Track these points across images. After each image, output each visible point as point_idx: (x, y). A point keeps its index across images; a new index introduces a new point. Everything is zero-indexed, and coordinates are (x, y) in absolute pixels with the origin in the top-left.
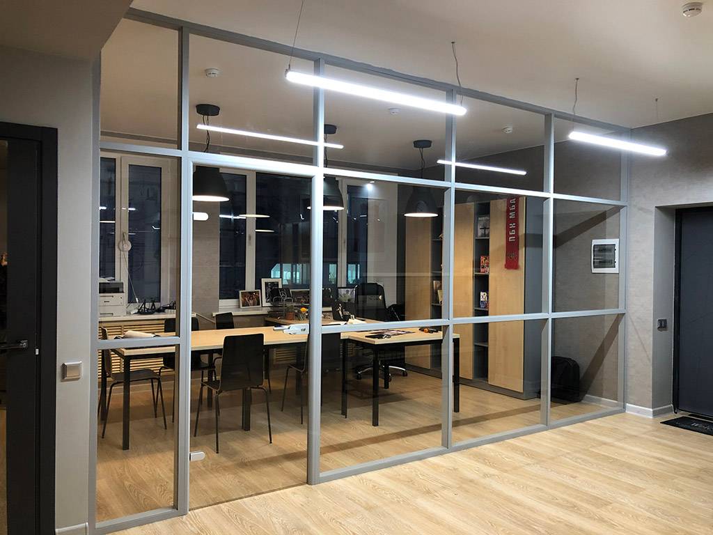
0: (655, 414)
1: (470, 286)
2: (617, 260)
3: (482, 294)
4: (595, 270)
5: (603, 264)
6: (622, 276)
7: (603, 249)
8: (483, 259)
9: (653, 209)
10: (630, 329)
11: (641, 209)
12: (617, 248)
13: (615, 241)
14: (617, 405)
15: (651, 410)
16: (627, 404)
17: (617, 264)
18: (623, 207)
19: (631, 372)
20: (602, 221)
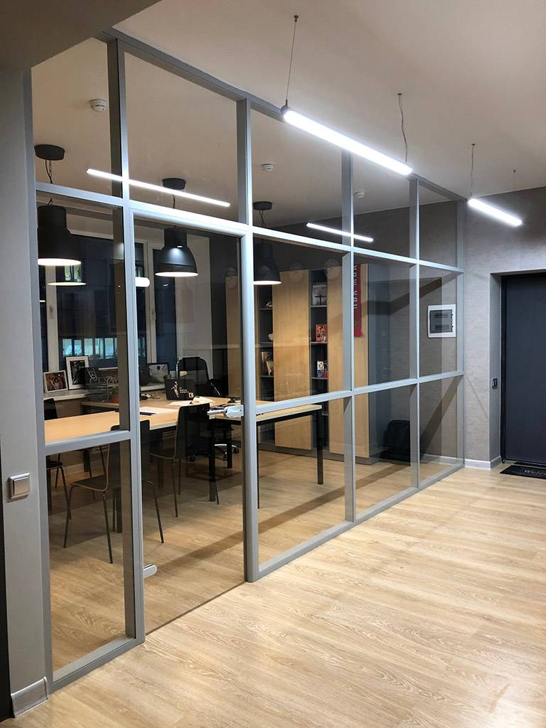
0: (493, 465)
1: (306, 356)
2: (454, 324)
3: (319, 363)
4: (431, 335)
5: (438, 328)
6: (459, 340)
7: (438, 315)
8: (318, 328)
9: (489, 276)
10: (468, 390)
11: (477, 276)
12: (454, 313)
13: (453, 307)
14: (457, 462)
15: (489, 462)
16: (466, 460)
17: (454, 329)
18: (460, 273)
19: (469, 429)
20: (438, 287)
